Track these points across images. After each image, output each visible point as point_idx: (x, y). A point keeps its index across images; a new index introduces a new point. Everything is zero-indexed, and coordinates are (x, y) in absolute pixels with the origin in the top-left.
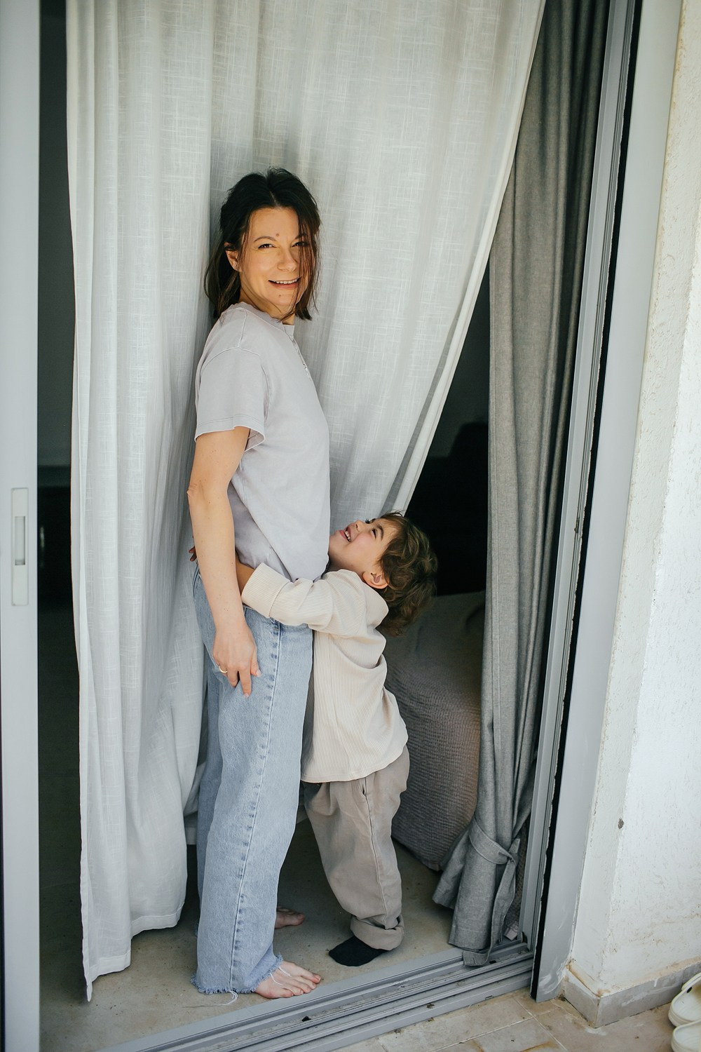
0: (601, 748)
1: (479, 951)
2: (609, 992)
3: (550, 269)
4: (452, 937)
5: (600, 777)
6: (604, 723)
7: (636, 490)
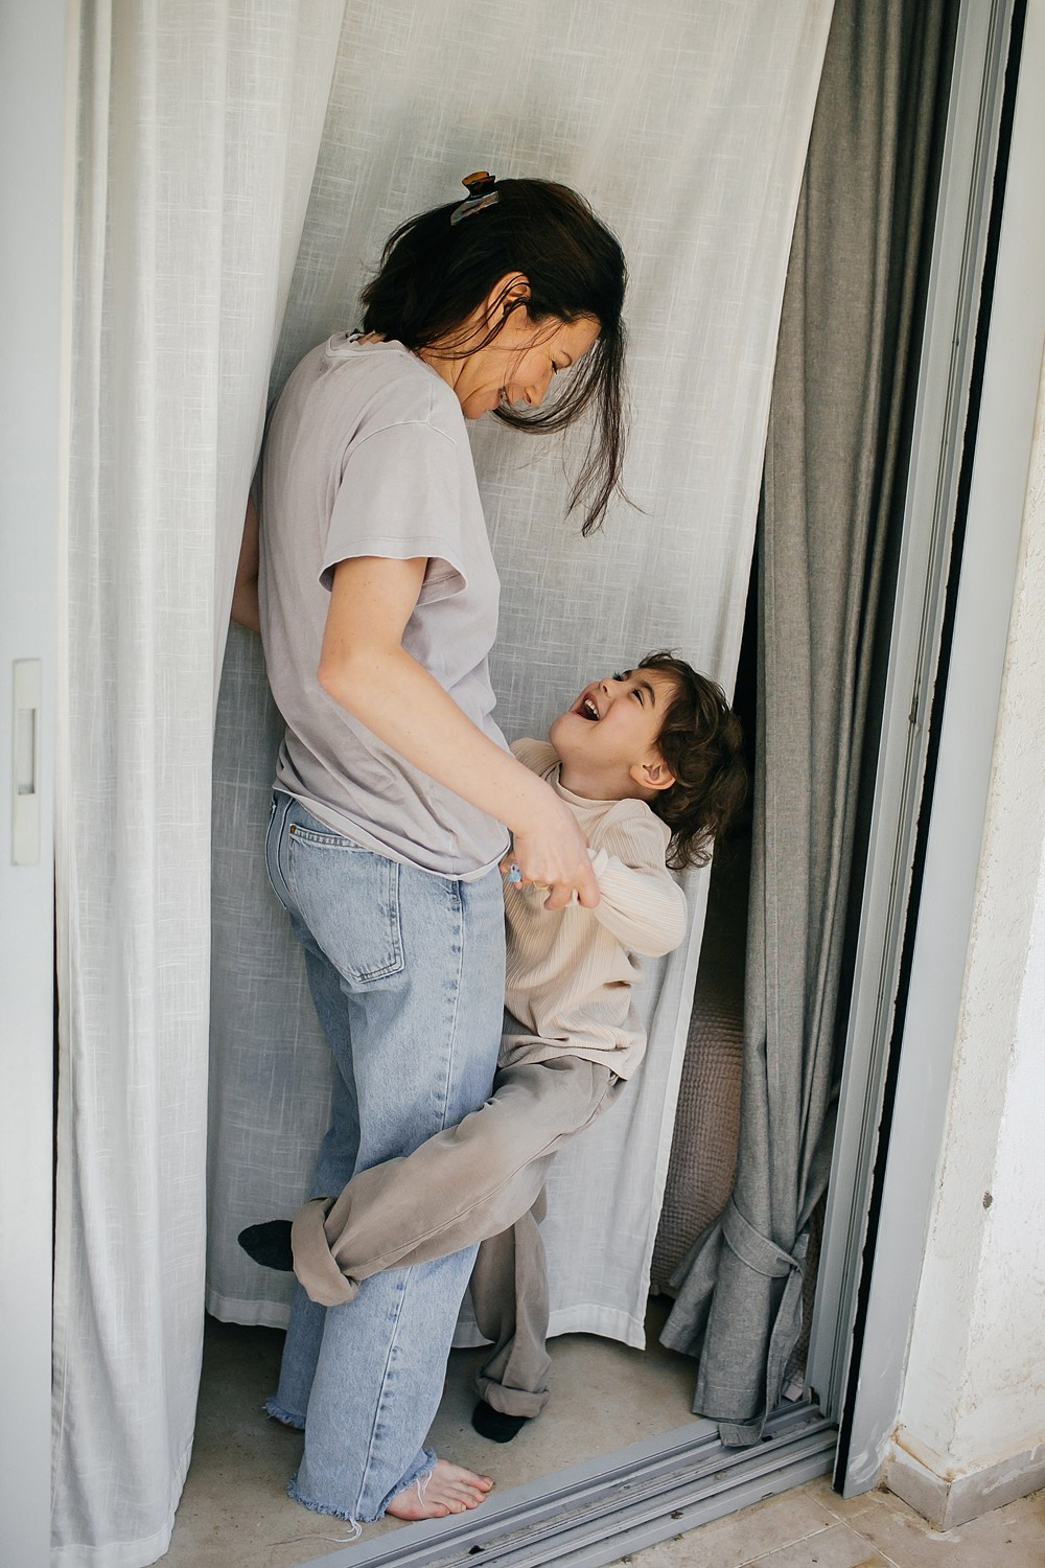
0: (952, 1079)
1: (744, 1422)
2: (964, 1473)
3: (866, 277)
4: (699, 1402)
5: (950, 1125)
6: (958, 1037)
7: (1017, 652)
